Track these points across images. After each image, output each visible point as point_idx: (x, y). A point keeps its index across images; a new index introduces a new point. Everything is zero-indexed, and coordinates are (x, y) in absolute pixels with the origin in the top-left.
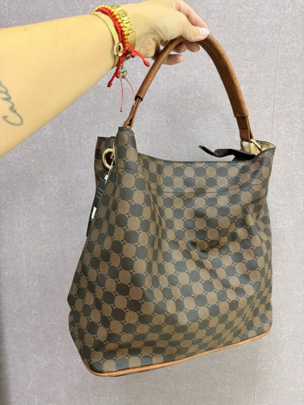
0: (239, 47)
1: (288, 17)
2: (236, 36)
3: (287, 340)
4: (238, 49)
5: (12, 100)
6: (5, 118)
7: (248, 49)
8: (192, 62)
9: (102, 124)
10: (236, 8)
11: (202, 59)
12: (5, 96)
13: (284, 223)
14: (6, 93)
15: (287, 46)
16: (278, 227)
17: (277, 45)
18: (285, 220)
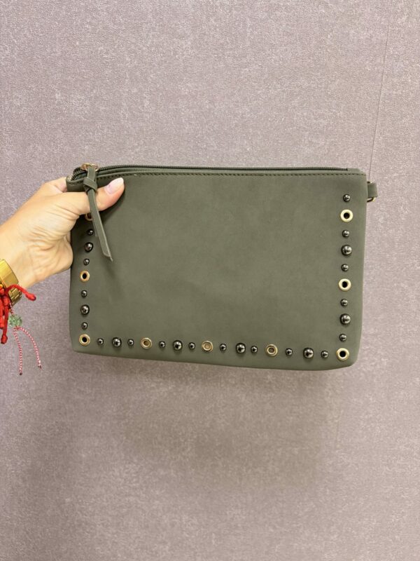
0: (319, 74)
1: (399, 31)
3: (367, 539)
10: (318, 7)
11: (256, 87)
13: (373, 364)
15: (395, 80)
16: (364, 370)
17: (380, 75)
18: (376, 359)
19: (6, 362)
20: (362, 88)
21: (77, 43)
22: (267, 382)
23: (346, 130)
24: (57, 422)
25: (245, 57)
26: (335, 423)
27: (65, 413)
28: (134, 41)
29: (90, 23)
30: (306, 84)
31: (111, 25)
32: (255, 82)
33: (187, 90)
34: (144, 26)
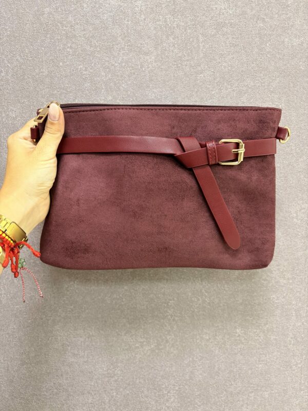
0: (262, 75)
4: (260, 77)
7: (274, 78)
8: (196, 93)
10: (257, 22)
11: (211, 89)
19: (8, 334)
20: (298, 83)
21: (61, 64)
22: (237, 335)
23: (288, 118)
24: (55, 384)
25: (200, 66)
26: (299, 368)
27: (62, 375)
28: (107, 59)
29: (71, 47)
30: (252, 84)
31: (88, 48)
32: (209, 85)
33: (153, 95)
34: (115, 47)
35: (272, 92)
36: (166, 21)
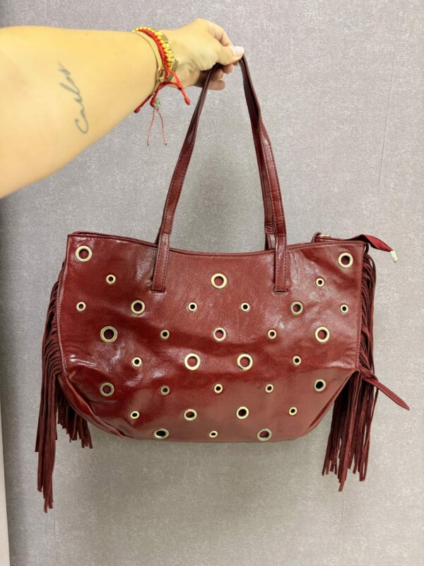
2: (340, 63)
5: (83, 103)
6: (77, 121)
7: (354, 81)
9: (166, 164)
12: (77, 97)
14: (78, 94)
35: (352, 93)
36: (262, 25)
